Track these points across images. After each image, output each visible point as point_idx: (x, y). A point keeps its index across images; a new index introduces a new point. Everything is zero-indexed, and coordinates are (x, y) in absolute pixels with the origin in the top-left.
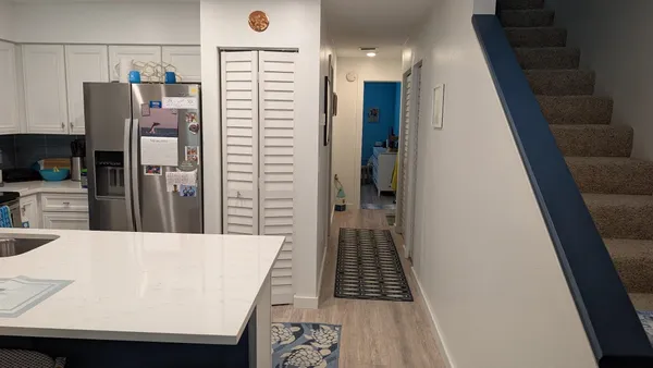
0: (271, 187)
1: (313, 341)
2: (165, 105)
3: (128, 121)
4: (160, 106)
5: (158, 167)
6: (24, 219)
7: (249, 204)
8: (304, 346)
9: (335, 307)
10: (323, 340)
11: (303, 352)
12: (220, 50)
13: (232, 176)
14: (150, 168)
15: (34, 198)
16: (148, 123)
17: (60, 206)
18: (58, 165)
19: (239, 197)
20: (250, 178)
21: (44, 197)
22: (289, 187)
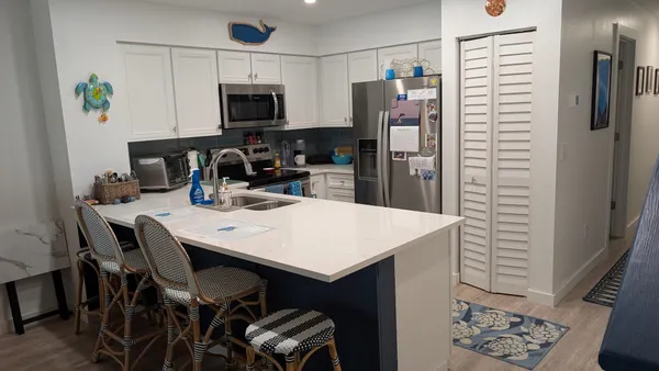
0: (504, 174)
1: (526, 334)
2: (409, 98)
3: (381, 113)
4: (406, 98)
5: (403, 153)
6: (313, 192)
7: (483, 190)
8: (514, 336)
9: (577, 310)
10: (538, 336)
11: (509, 341)
12: (460, 40)
13: (469, 162)
14: (397, 153)
15: (322, 176)
16: (395, 114)
17: (338, 184)
18: (344, 152)
19: (473, 182)
20: (483, 163)
21: (328, 176)
22: (526, 174)
